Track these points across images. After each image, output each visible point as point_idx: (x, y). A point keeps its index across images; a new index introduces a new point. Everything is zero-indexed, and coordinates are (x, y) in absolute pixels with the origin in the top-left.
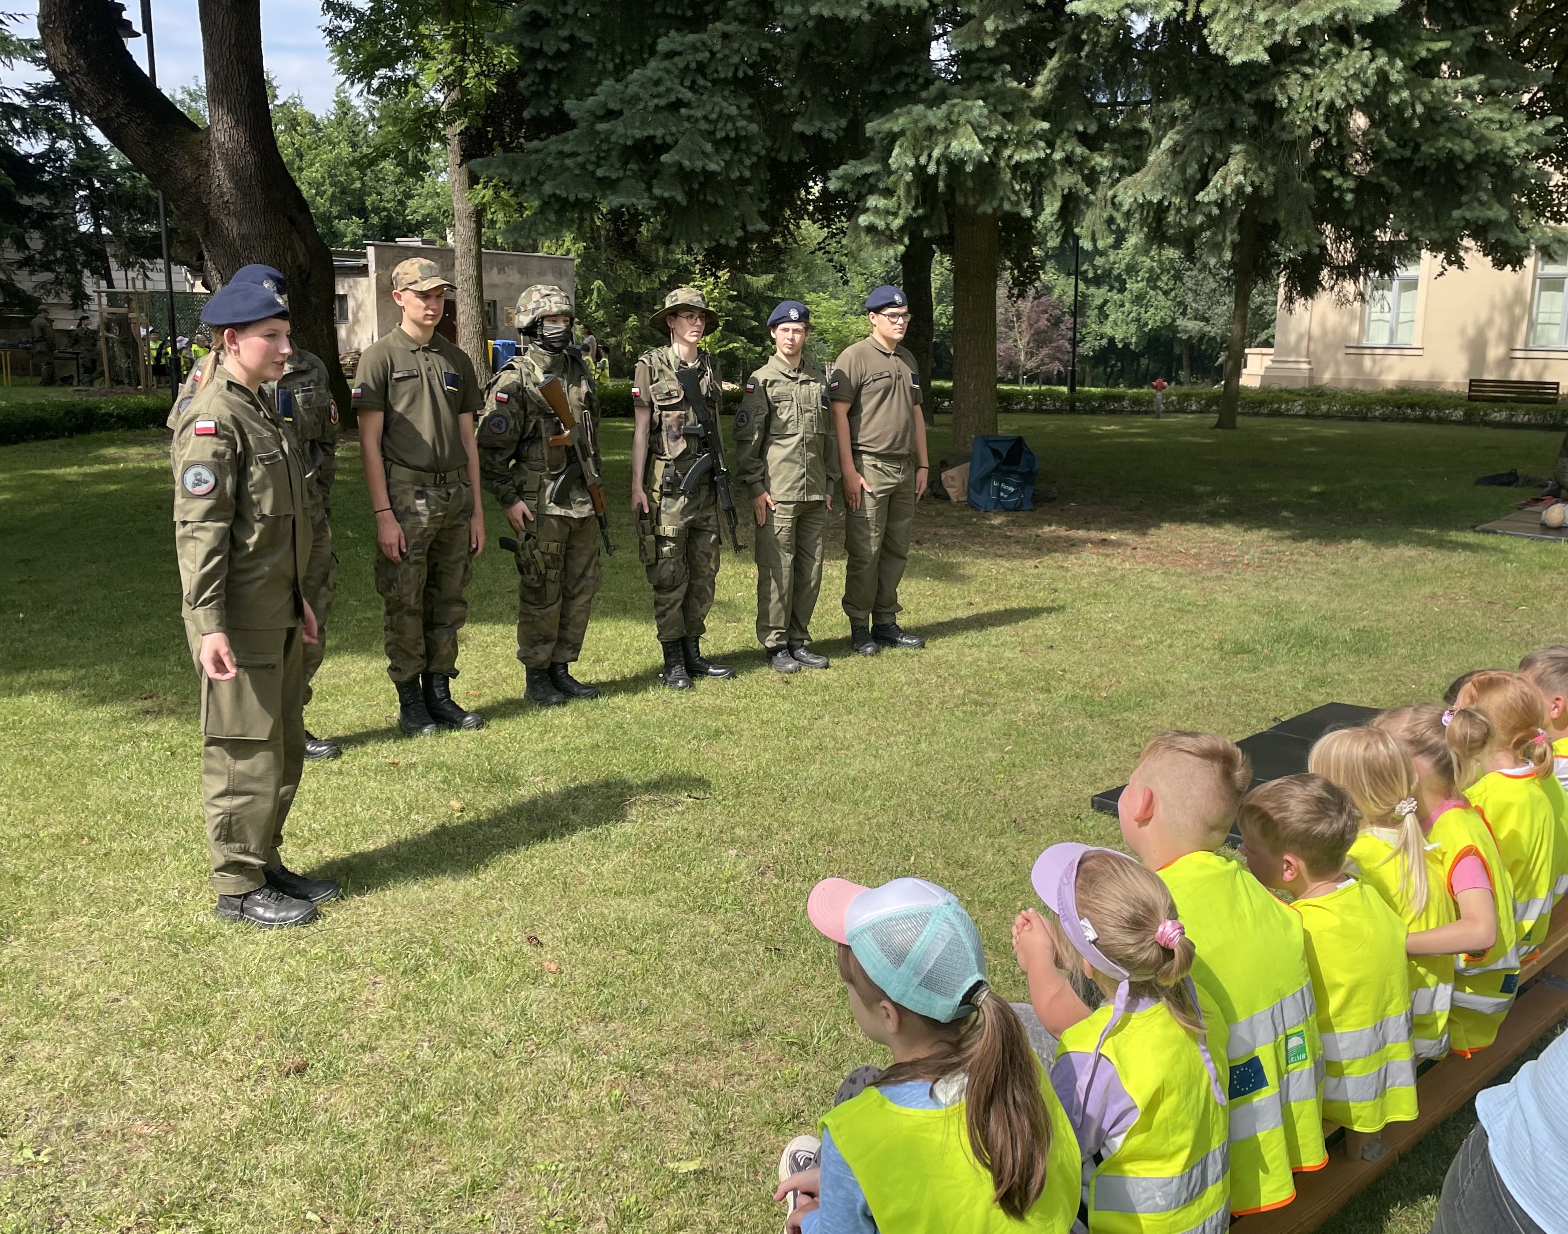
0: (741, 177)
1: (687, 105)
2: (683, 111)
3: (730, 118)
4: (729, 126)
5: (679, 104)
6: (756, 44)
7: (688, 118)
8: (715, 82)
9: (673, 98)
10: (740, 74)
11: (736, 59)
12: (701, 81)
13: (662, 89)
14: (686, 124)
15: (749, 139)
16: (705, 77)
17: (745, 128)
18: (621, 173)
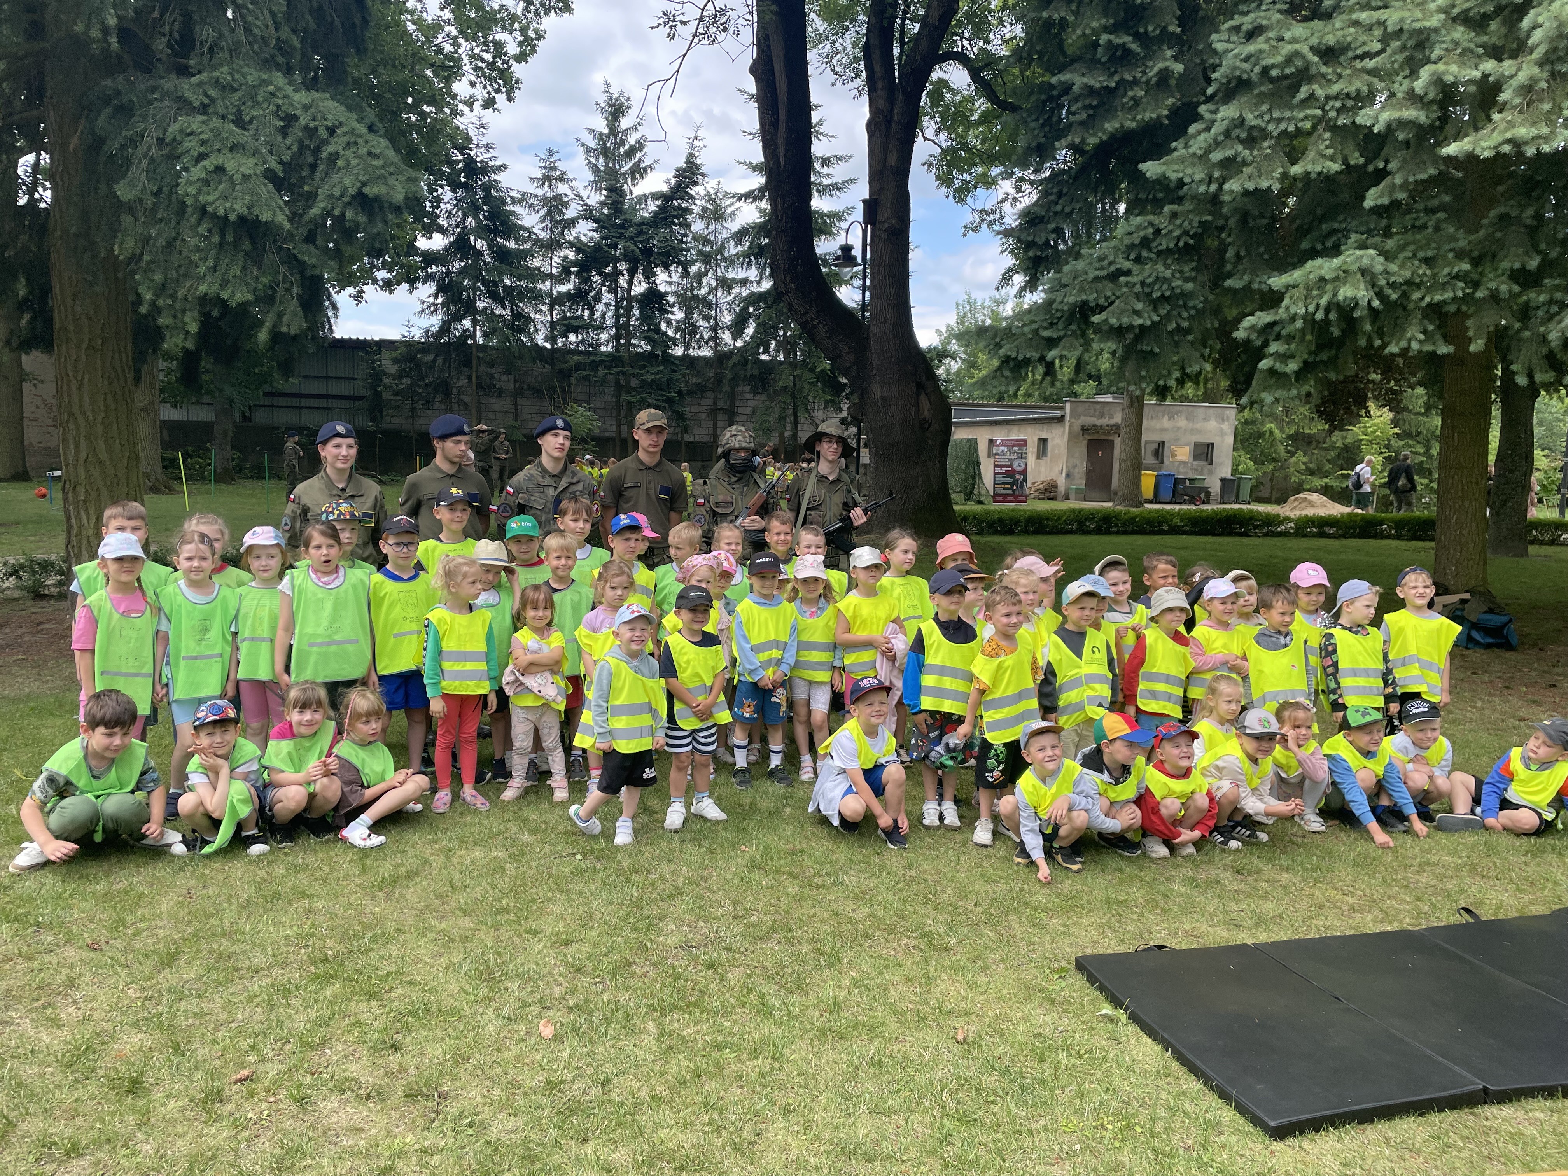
0: (1179, 328)
1: (1128, 273)
2: (1122, 279)
3: (1165, 280)
4: (1165, 287)
5: (1119, 273)
6: (1197, 219)
7: (1127, 284)
8: (1159, 253)
9: (1112, 268)
10: (1181, 244)
11: (1176, 233)
12: (1145, 254)
13: (1105, 263)
14: (1125, 289)
15: (1184, 295)
16: (1150, 250)
17: (1180, 287)
18: (1061, 333)
